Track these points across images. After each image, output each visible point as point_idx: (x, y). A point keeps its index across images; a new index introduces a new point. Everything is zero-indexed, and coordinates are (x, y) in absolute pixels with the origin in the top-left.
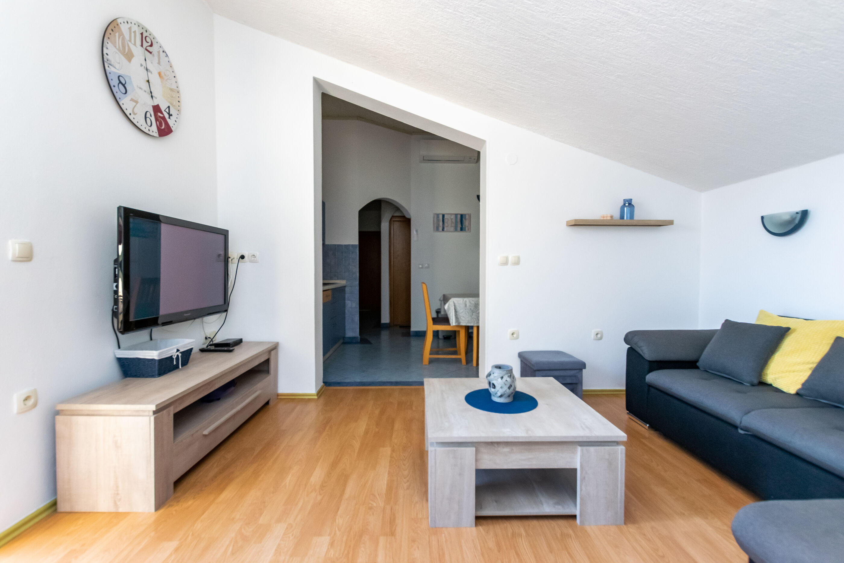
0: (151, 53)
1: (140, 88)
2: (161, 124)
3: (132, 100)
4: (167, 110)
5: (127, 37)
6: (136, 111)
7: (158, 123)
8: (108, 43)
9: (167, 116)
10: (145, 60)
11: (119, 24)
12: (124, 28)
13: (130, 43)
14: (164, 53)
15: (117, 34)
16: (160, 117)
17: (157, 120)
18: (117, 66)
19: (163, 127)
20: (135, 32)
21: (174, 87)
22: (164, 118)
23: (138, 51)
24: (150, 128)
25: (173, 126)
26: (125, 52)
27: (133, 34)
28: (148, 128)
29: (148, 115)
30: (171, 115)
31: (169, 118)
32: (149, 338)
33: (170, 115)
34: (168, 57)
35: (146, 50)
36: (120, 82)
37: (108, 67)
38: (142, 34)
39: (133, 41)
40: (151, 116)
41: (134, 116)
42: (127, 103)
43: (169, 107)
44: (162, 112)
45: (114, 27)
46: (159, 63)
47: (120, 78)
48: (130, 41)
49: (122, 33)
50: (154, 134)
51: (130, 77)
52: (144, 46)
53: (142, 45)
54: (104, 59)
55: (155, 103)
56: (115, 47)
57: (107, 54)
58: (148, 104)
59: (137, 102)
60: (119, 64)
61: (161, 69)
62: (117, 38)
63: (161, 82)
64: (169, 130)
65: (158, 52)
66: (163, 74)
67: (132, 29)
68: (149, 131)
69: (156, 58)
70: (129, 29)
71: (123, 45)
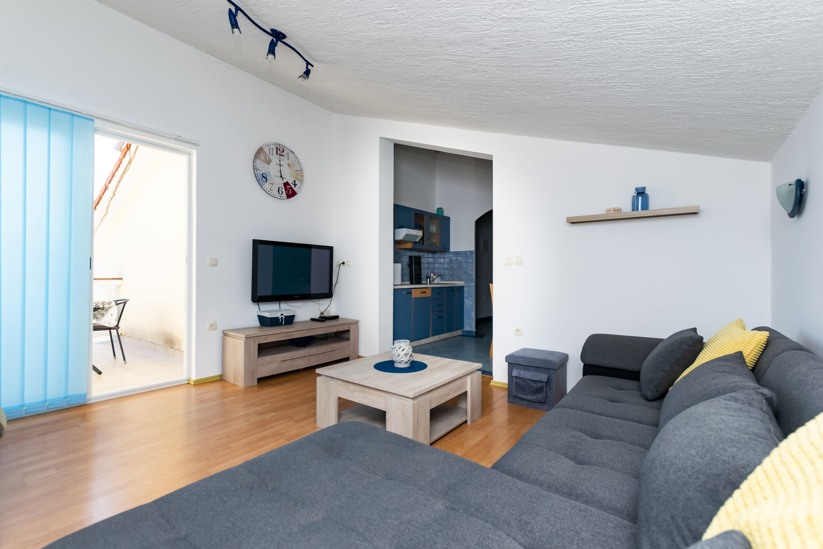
0: (282, 156)
1: (275, 176)
2: (289, 192)
3: (270, 184)
4: (294, 183)
5: (268, 153)
6: (272, 189)
7: (287, 191)
8: (256, 160)
9: (293, 186)
10: (280, 161)
11: (263, 148)
12: (266, 150)
13: (269, 156)
14: (292, 153)
15: (262, 154)
16: (288, 188)
17: (286, 190)
18: (261, 169)
19: (290, 193)
20: (273, 149)
21: (299, 168)
22: (291, 188)
23: (275, 159)
24: (281, 195)
25: (297, 190)
26: (266, 161)
27: (271, 150)
28: (280, 195)
29: (281, 188)
30: (296, 185)
31: (295, 187)
33: (295, 185)
34: (294, 153)
35: (280, 155)
36: (263, 177)
37: (256, 171)
38: (277, 148)
39: (271, 154)
40: (282, 189)
41: (271, 192)
42: (267, 186)
43: (295, 181)
44: (290, 185)
45: (260, 151)
46: (288, 159)
47: (263, 175)
48: (270, 154)
49: (265, 152)
50: (284, 198)
51: (269, 172)
52: (278, 154)
53: (277, 154)
54: (255, 169)
55: (285, 181)
56: (261, 160)
57: (256, 166)
58: (280, 183)
59: (273, 184)
60: (263, 168)
61: (290, 162)
62: (262, 156)
63: (290, 169)
64: (294, 194)
65: (288, 153)
66: (291, 164)
67: (271, 148)
68: (281, 197)
69: (286, 157)
70: (269, 148)
71: (266, 158)
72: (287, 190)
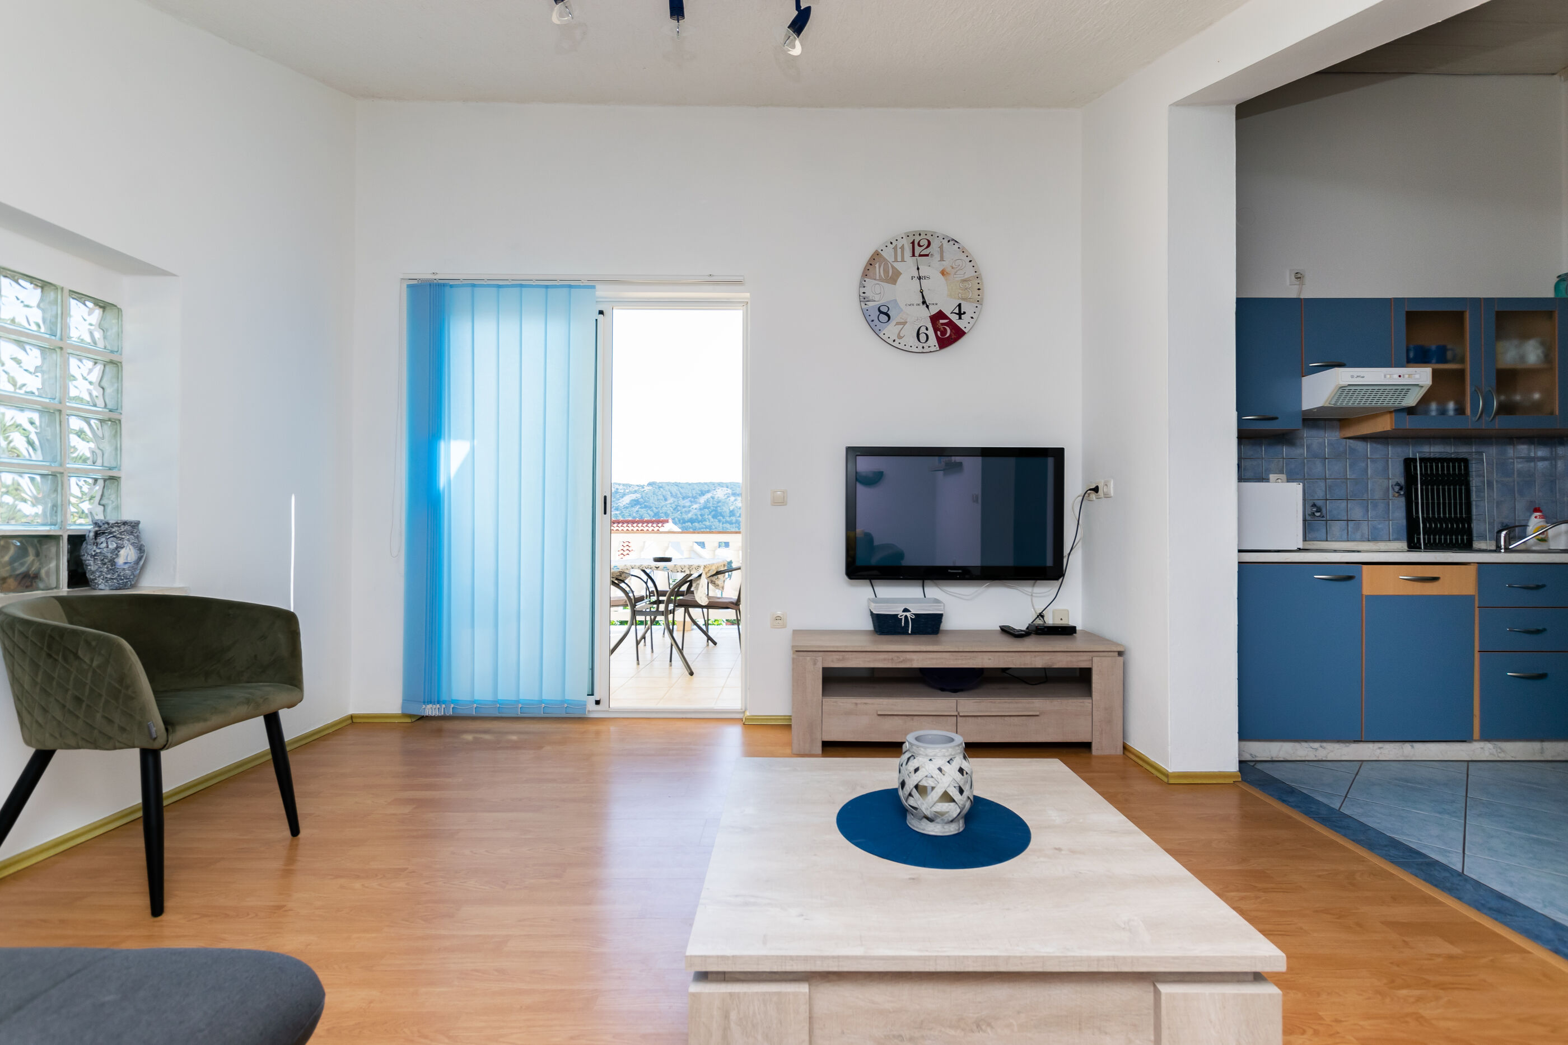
0: (927, 255)
1: (910, 305)
2: (944, 332)
3: (898, 324)
4: (957, 311)
5: (890, 259)
6: (902, 335)
7: (939, 333)
8: (865, 281)
9: (954, 318)
10: (918, 269)
11: (881, 252)
12: (888, 254)
13: (895, 264)
14: (952, 243)
15: (877, 266)
16: (943, 324)
17: (935, 331)
18: (877, 298)
19: (948, 335)
20: (902, 248)
21: (970, 273)
22: (951, 324)
23: (907, 267)
24: (924, 345)
25: (967, 325)
26: (888, 276)
27: (899, 251)
28: (921, 345)
29: (923, 330)
30: (964, 313)
31: (960, 318)
33: (960, 314)
34: (957, 242)
35: (920, 255)
36: (881, 312)
37: (866, 304)
38: (913, 242)
39: (899, 259)
40: (927, 329)
41: (899, 341)
42: (891, 330)
43: (960, 305)
44: (946, 317)
45: (876, 257)
46: (942, 259)
47: (881, 309)
48: (896, 260)
49: (885, 259)
50: (932, 349)
51: (896, 300)
52: (917, 254)
53: (914, 255)
54: (864, 299)
55: (934, 310)
56: (875, 279)
57: (864, 293)
58: (922, 317)
59: (904, 323)
60: (880, 293)
61: (946, 264)
62: (878, 270)
63: (946, 280)
64: (958, 334)
65: (941, 247)
66: (949, 269)
67: (899, 246)
68: (923, 347)
69: (937, 257)
70: (895, 248)
71: (886, 271)
72: (939, 330)
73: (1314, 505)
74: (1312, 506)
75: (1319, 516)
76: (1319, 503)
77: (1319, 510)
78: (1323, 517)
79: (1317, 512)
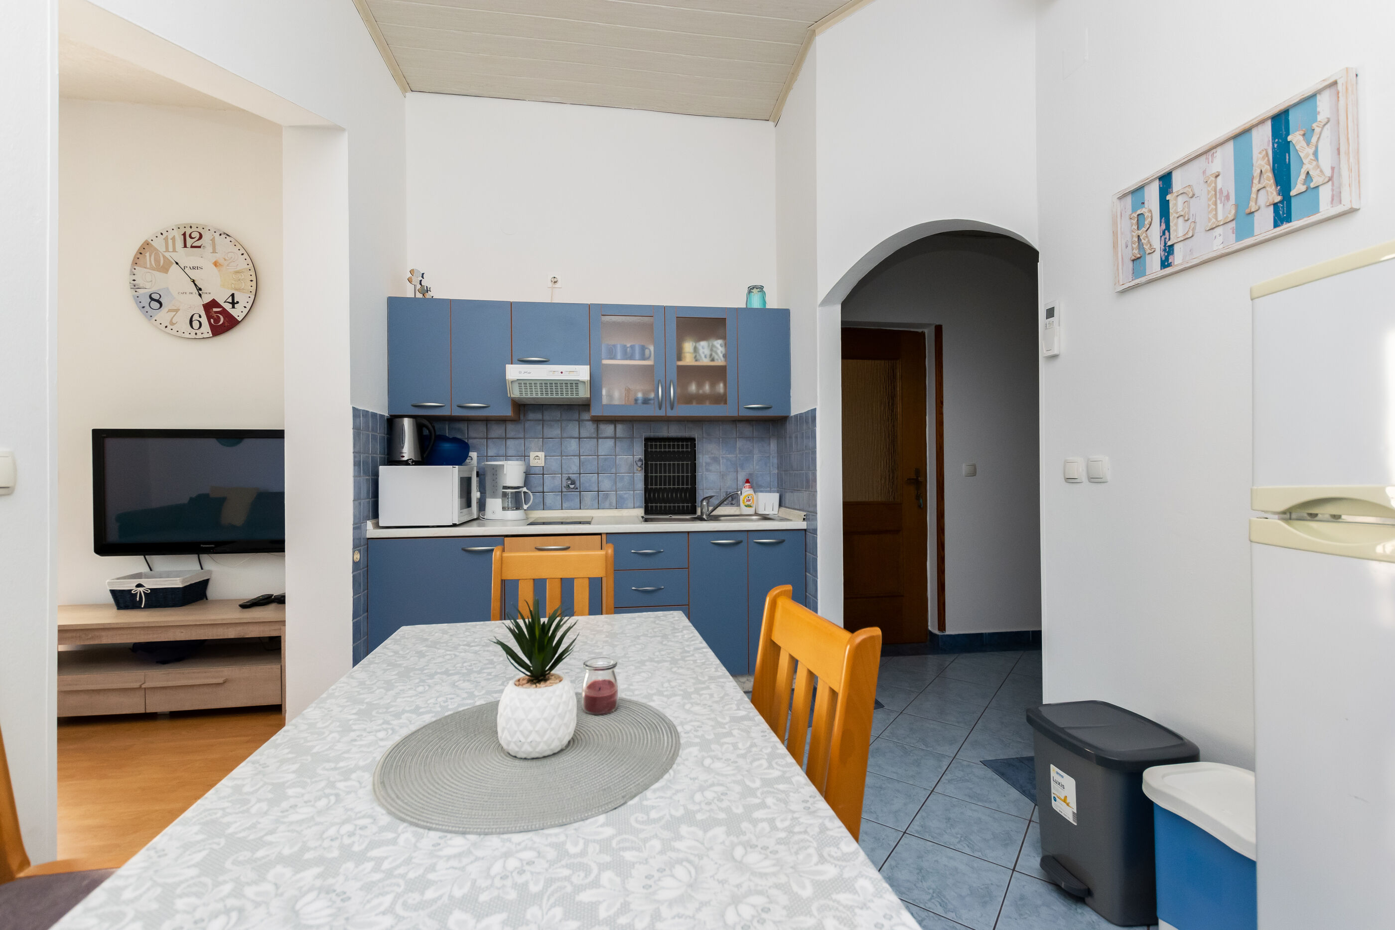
0: (199, 247)
1: (182, 293)
2: (217, 320)
3: (170, 311)
4: (230, 300)
5: (161, 249)
6: (174, 321)
7: (212, 321)
8: (135, 269)
9: (228, 307)
11: (151, 242)
12: (158, 244)
13: (167, 255)
14: (224, 236)
15: (148, 255)
16: (216, 312)
17: (209, 318)
18: (148, 285)
19: (221, 323)
20: (173, 239)
21: (242, 267)
22: (224, 312)
23: (179, 256)
24: (197, 331)
25: (240, 315)
26: (160, 265)
27: (170, 242)
28: (193, 332)
29: (196, 317)
30: (238, 302)
31: (233, 307)
32: (200, 568)
33: (235, 304)
34: (229, 236)
35: (192, 247)
36: (152, 299)
37: (136, 291)
38: (184, 234)
39: (171, 249)
40: (200, 317)
41: (172, 327)
42: (163, 316)
43: (233, 295)
44: (219, 306)
45: (145, 247)
46: (214, 252)
47: (153, 296)
48: (167, 250)
49: (156, 249)
50: (206, 335)
51: (168, 289)
52: (188, 245)
53: (185, 246)
54: (135, 287)
55: (207, 299)
56: (145, 268)
57: (134, 280)
58: (196, 306)
59: (177, 311)
60: (152, 281)
61: (218, 256)
62: (149, 258)
63: (219, 271)
64: (231, 323)
65: (213, 240)
66: (221, 261)
67: (170, 237)
68: (196, 334)
69: (209, 248)
70: (166, 239)
71: (157, 261)
72: (212, 317)
73: (569, 478)
74: (567, 479)
75: (574, 488)
76: (573, 476)
77: (573, 483)
78: (577, 488)
79: (571, 484)
